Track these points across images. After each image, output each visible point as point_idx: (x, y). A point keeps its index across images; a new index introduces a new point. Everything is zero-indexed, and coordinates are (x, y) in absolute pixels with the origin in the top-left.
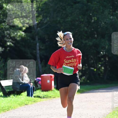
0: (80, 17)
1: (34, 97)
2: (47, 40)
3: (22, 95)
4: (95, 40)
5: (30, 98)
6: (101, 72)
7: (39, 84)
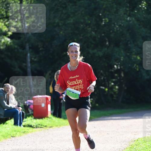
0: (86, 18)
1: (24, 126)
2: (41, 49)
3: (7, 124)
4: (106, 49)
5: (18, 128)
6: (115, 93)
7: (31, 109)
